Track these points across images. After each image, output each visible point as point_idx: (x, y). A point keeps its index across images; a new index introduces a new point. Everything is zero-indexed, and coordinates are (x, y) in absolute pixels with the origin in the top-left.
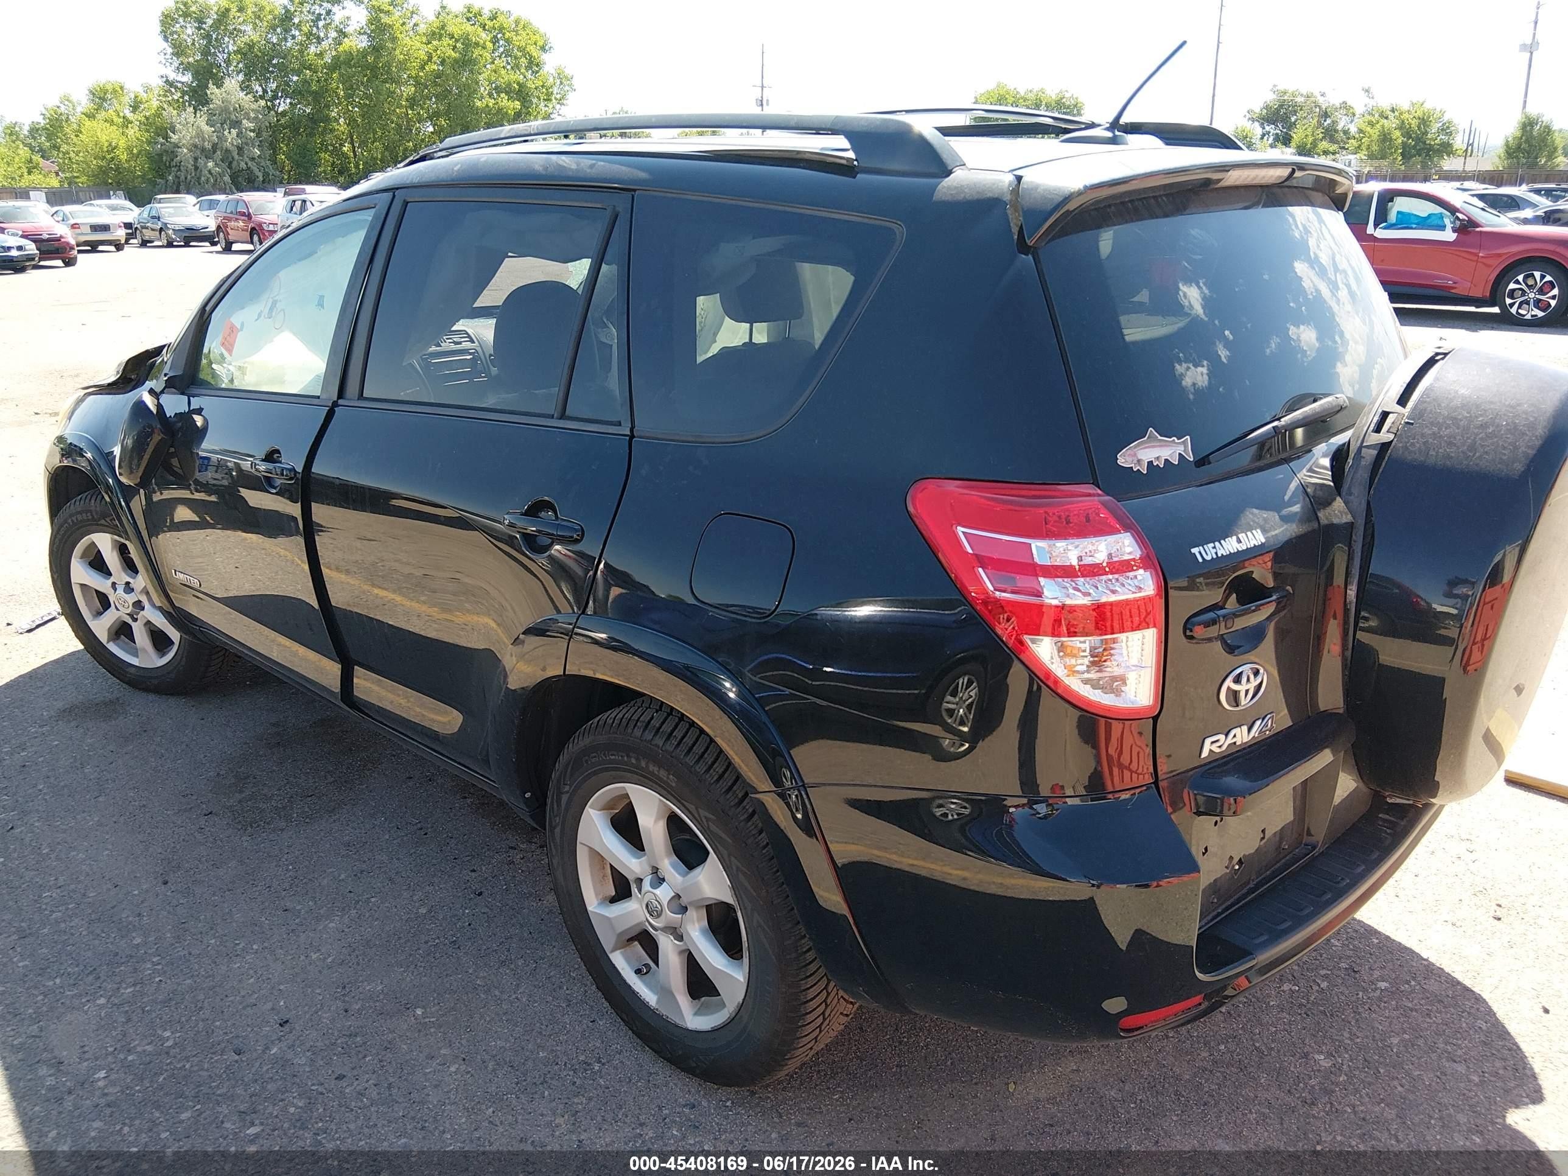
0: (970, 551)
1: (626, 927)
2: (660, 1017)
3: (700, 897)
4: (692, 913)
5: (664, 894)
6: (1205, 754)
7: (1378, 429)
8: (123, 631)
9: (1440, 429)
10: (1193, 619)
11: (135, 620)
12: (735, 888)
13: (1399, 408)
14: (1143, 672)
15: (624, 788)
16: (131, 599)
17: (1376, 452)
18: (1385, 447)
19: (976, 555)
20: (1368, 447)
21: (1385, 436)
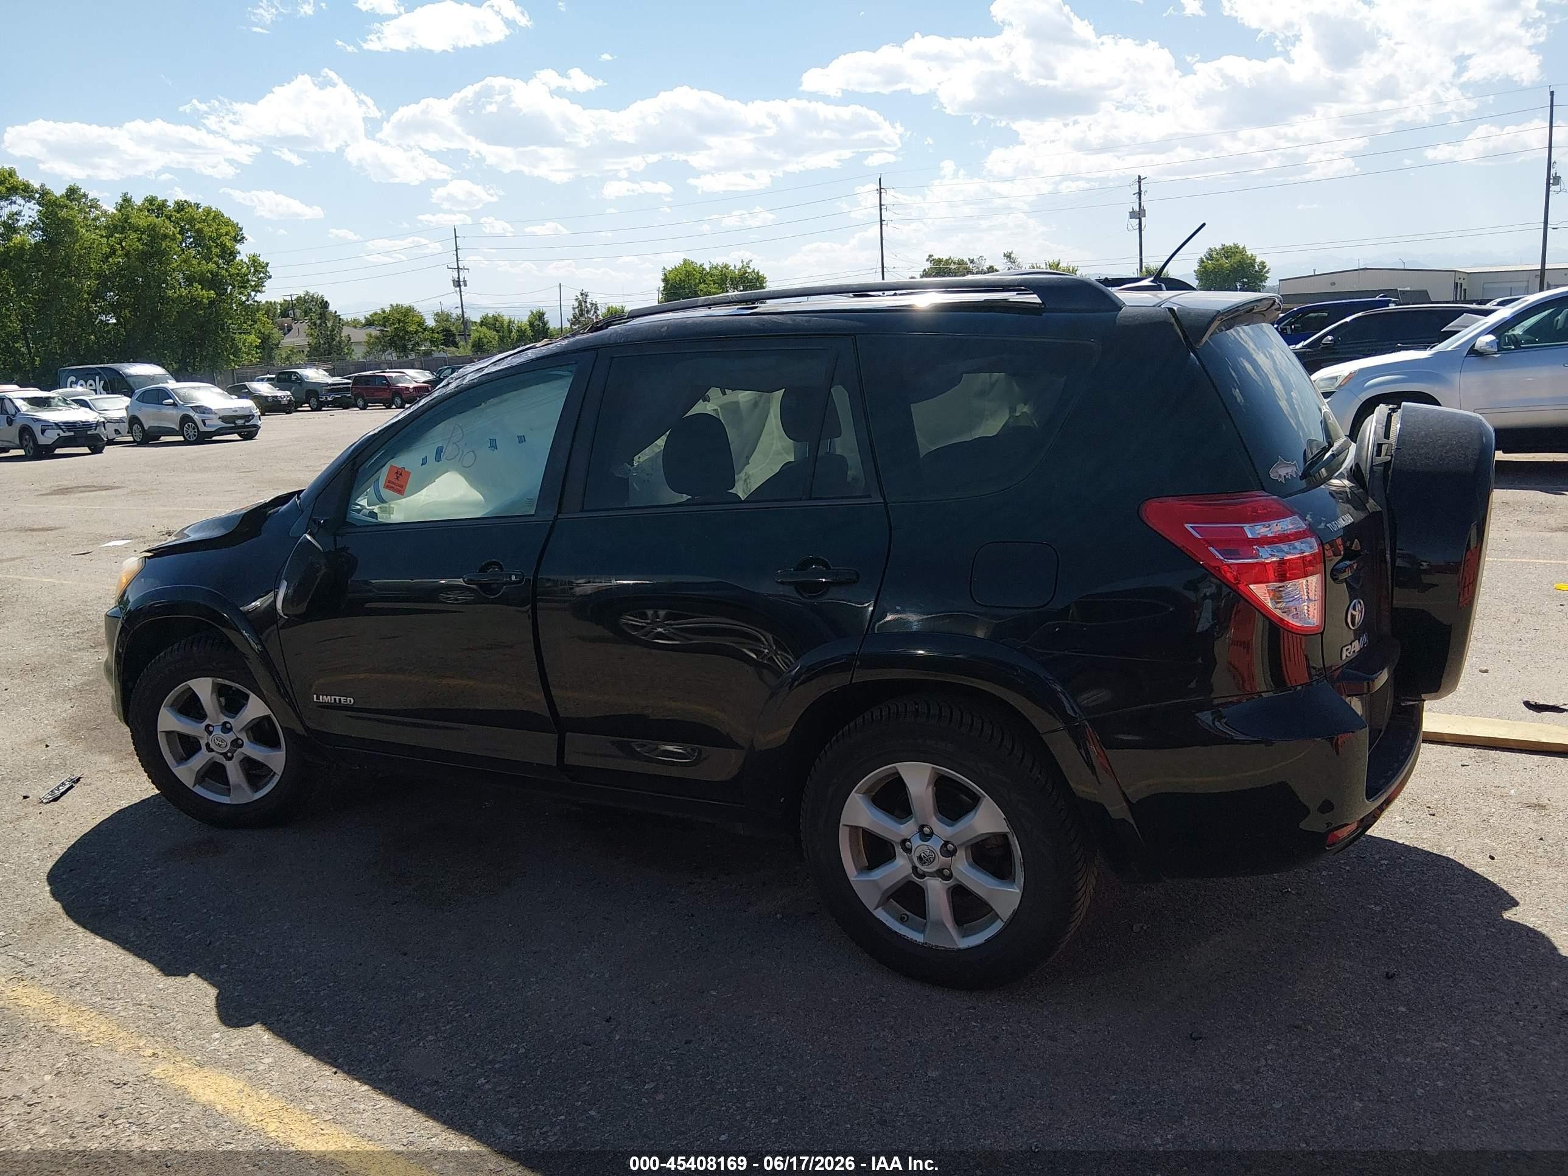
0: (1200, 537)
1: (897, 880)
2: (930, 948)
3: (977, 834)
4: (961, 854)
5: (935, 844)
6: (1344, 657)
7: (1379, 454)
8: (214, 773)
9: (1418, 450)
10: (1337, 567)
11: (230, 759)
12: (1009, 819)
13: (1386, 441)
14: (1316, 602)
15: (894, 767)
16: (229, 737)
17: (1382, 468)
18: (1387, 464)
19: (1204, 540)
20: (1377, 465)
21: (1384, 458)
